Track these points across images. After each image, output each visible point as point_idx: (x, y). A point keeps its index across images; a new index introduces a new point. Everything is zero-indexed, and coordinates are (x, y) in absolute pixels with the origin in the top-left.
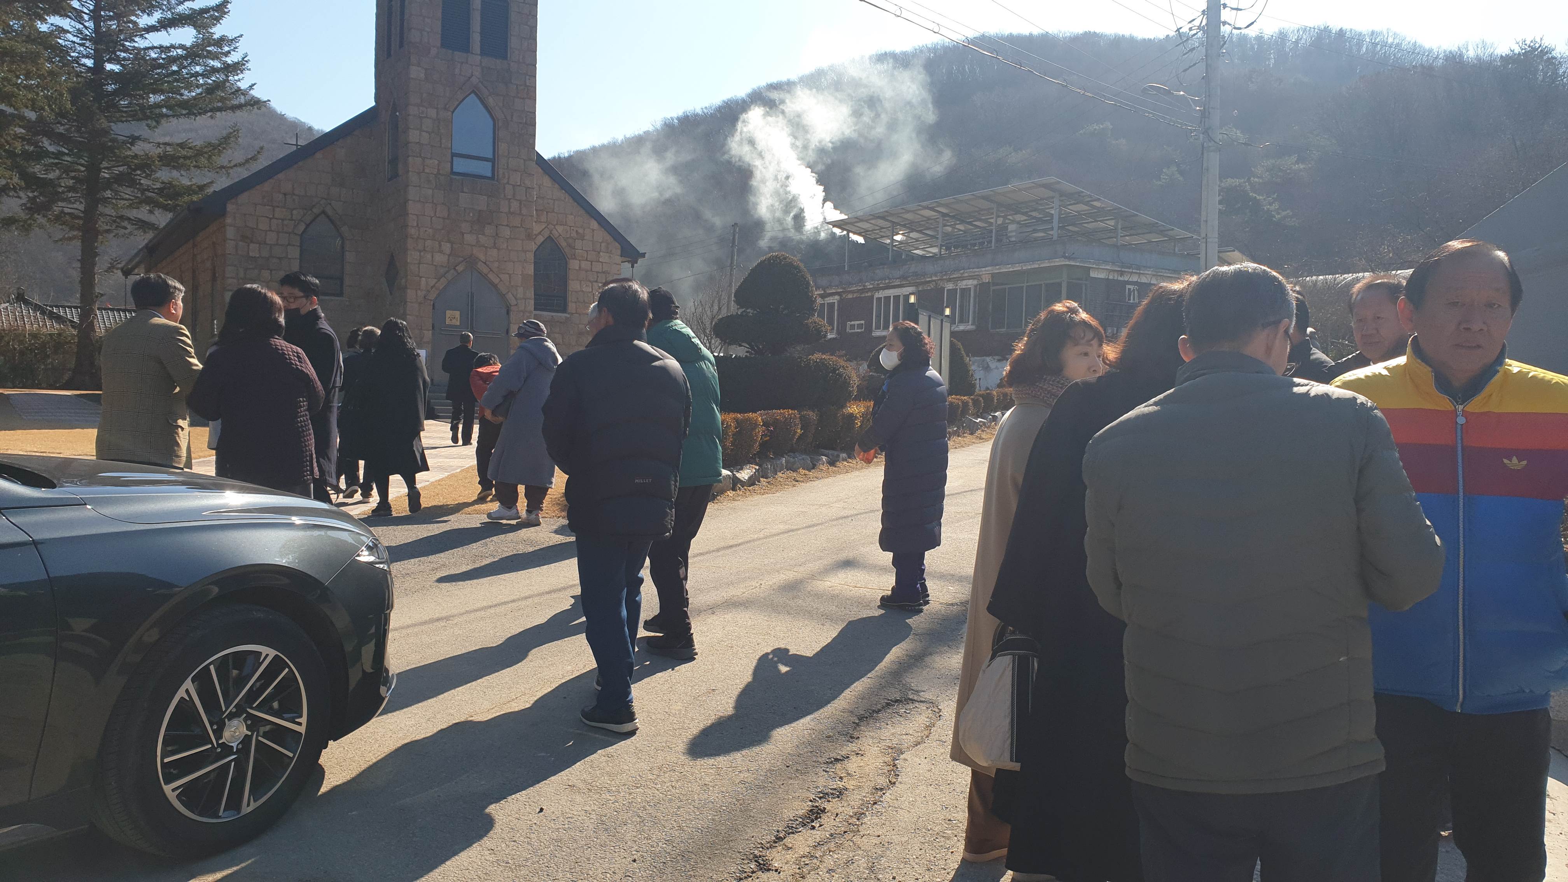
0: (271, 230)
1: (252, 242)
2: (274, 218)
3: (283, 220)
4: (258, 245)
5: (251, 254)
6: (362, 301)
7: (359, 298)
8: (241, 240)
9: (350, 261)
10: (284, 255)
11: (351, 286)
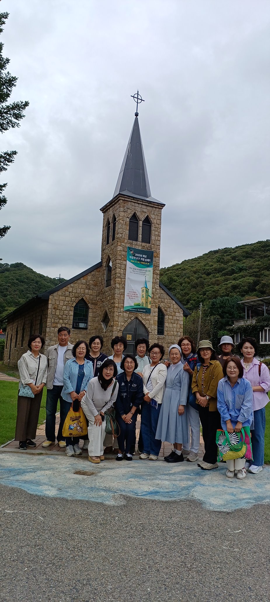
0: (64, 305)
1: (57, 309)
4: (59, 311)
5: (57, 314)
6: (94, 331)
7: (93, 330)
8: (53, 309)
9: (90, 316)
10: (68, 314)
11: (90, 325)
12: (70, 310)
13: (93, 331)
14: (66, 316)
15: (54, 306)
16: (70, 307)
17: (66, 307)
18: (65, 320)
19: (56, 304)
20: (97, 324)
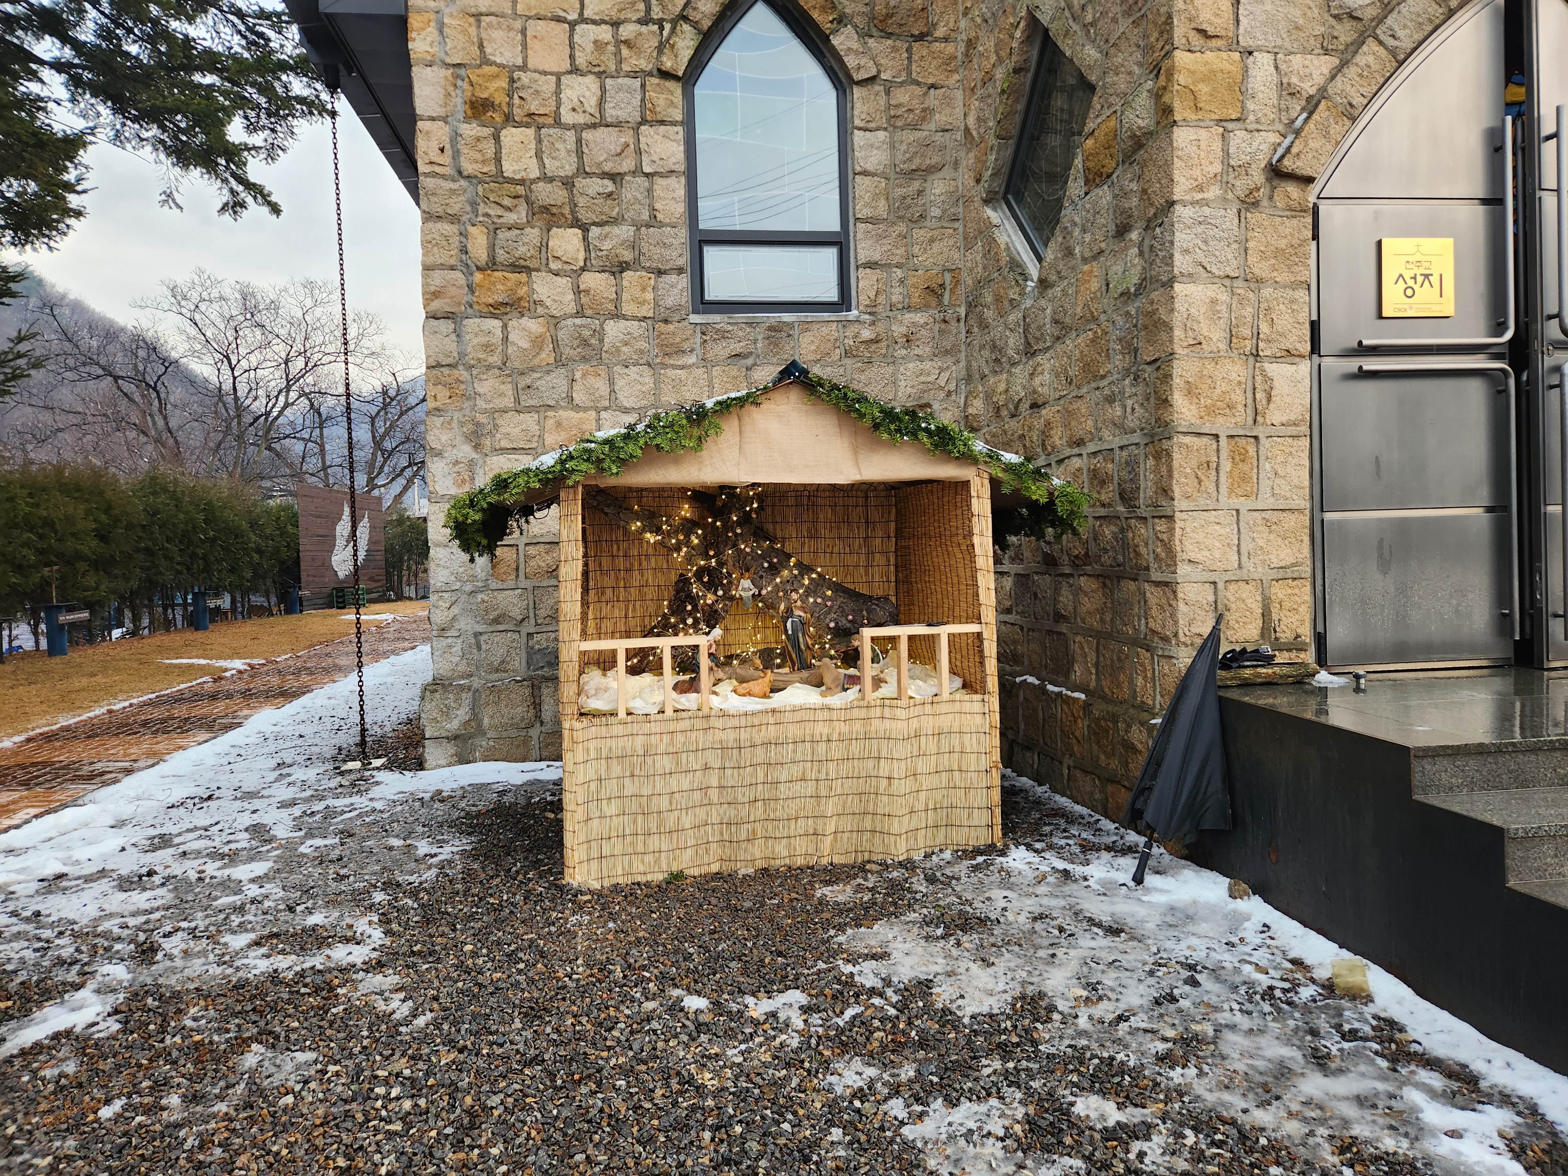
1: (508, 119)
2: (583, 20)
4: (531, 132)
5: (510, 168)
6: (919, 318)
7: (908, 308)
8: (467, 119)
9: (870, 167)
10: (627, 164)
11: (876, 263)
12: (644, 121)
13: (910, 317)
14: (609, 186)
15: (466, 85)
16: (643, 86)
17: (603, 89)
18: (607, 229)
19: (485, 61)
20: (951, 243)
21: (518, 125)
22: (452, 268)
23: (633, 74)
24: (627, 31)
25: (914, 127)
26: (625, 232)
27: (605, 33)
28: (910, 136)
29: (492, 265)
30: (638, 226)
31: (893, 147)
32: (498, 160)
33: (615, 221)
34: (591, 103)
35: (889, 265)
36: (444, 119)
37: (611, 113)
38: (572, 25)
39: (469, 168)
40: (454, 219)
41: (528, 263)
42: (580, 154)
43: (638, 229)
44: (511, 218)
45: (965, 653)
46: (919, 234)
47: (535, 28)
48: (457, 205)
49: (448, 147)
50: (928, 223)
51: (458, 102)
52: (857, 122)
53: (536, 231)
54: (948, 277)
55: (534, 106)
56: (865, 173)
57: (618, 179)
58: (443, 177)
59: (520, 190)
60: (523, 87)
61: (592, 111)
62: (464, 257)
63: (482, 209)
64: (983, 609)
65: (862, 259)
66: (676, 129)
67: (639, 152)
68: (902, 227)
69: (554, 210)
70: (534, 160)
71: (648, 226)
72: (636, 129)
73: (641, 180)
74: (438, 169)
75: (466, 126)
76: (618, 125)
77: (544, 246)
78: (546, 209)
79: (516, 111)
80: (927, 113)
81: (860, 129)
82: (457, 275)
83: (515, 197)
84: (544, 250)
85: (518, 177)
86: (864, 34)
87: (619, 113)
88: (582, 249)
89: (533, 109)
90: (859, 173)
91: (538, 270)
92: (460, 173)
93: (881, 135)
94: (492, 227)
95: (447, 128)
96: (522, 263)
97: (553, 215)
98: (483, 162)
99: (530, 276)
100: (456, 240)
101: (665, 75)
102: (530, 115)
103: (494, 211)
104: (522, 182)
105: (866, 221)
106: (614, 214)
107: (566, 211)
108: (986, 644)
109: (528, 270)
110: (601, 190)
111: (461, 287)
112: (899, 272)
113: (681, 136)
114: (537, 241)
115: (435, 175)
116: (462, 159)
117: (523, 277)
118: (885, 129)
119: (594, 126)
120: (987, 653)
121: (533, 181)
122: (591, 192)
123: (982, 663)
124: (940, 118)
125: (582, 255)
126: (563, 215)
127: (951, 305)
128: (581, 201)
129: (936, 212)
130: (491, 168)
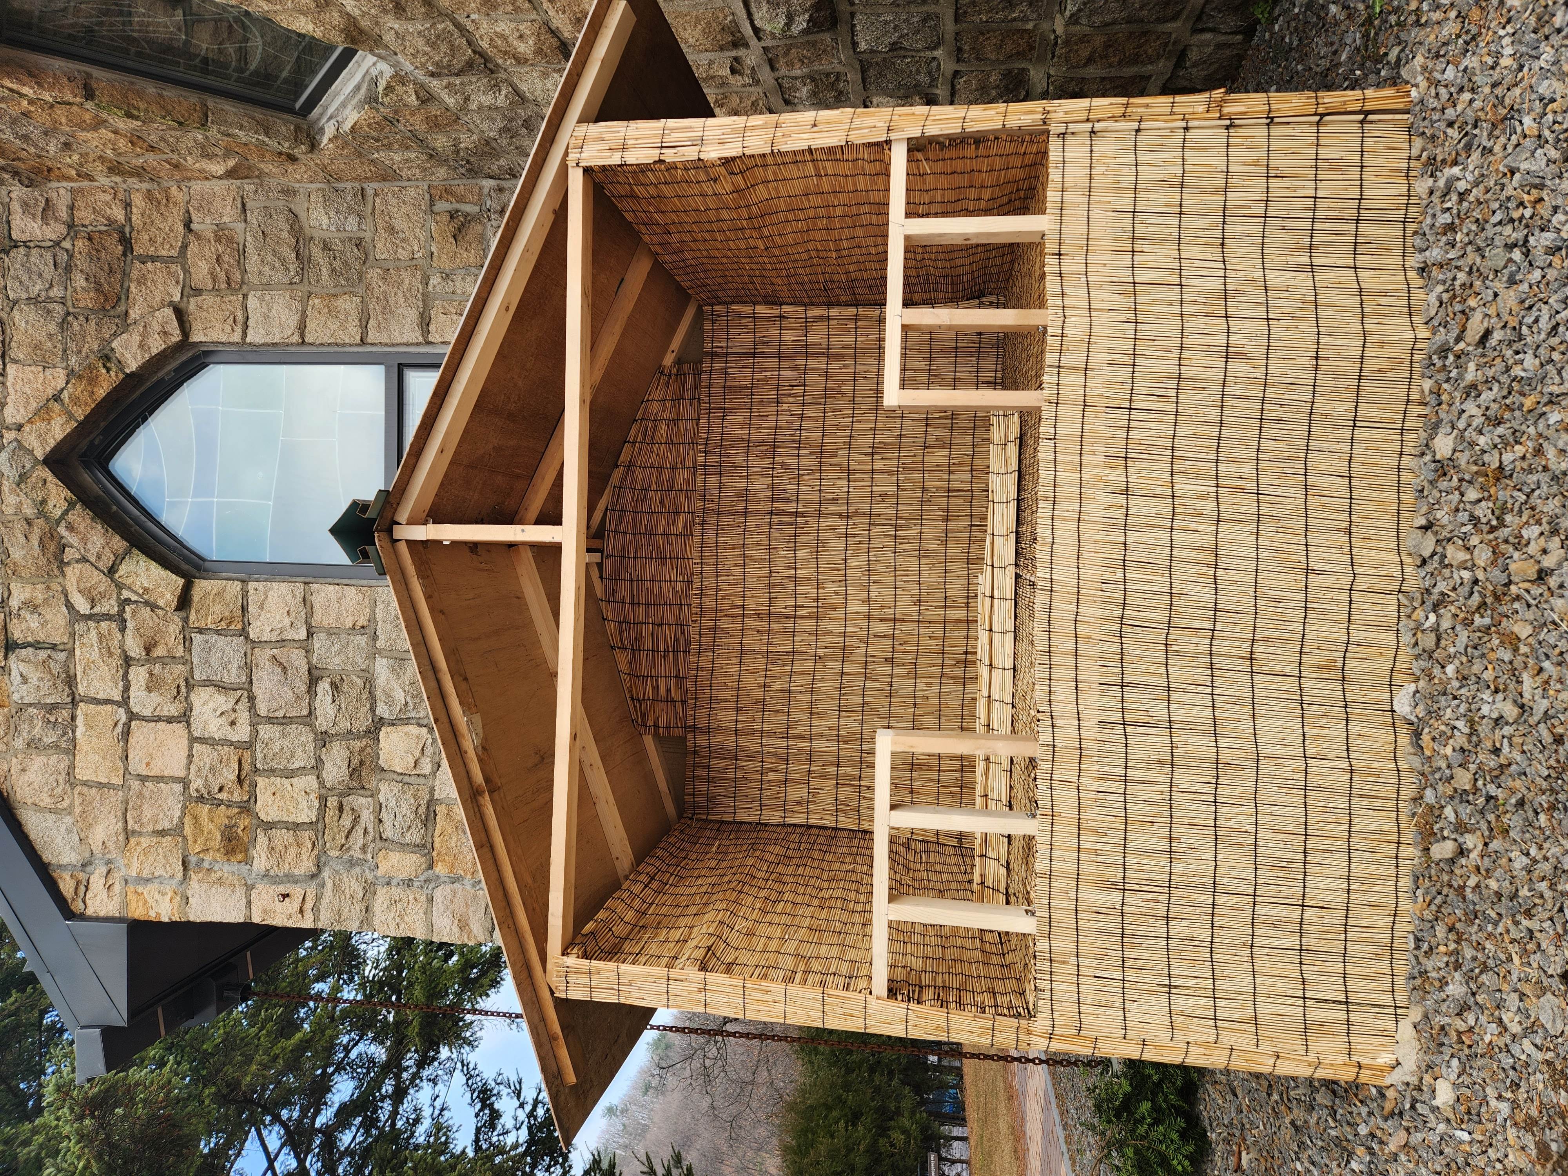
0: (185, 718)
1: (246, 808)
2: (125, 702)
3: (128, 661)
4: (261, 782)
5: (305, 813)
8: (248, 860)
9: (293, 321)
10: (297, 660)
11: (422, 315)
12: (244, 633)
14: (324, 687)
15: (208, 858)
16: (201, 631)
17: (207, 683)
18: (378, 693)
19: (178, 830)
20: (394, 202)
21: (253, 797)
22: (431, 900)
23: (188, 642)
24: (134, 648)
25: (242, 253)
26: (382, 668)
27: (139, 675)
28: (253, 261)
29: (425, 848)
30: (374, 653)
31: (267, 286)
32: (296, 827)
33: (369, 682)
34: (223, 702)
35: (425, 297)
36: (249, 888)
37: (233, 675)
38: (132, 716)
39: (306, 865)
40: (369, 890)
41: (423, 803)
42: (286, 721)
43: (379, 652)
44: (367, 817)
45: (963, 181)
46: (381, 250)
47: (137, 765)
48: (353, 886)
49: (282, 889)
50: (368, 235)
51: (227, 869)
52: (236, 337)
53: (384, 787)
54: (442, 206)
55: (229, 775)
56: (302, 328)
57: (316, 673)
58: (318, 898)
59: (332, 802)
60: (207, 786)
61: (232, 701)
62: (416, 884)
63: (357, 854)
64: (859, 137)
65: (415, 336)
66: (251, 592)
67: (282, 642)
68: (373, 275)
69: (355, 762)
70: (295, 781)
71: (375, 637)
72: (255, 644)
73: (319, 642)
74: (309, 904)
75: (256, 863)
76: (249, 668)
77: (403, 780)
78: (355, 772)
79: (236, 797)
80: (221, 234)
81: (244, 334)
82: (438, 894)
83: (341, 809)
84: (406, 779)
85: (316, 804)
86: (124, 323)
87: (235, 666)
88: (406, 728)
89: (233, 777)
90: (302, 336)
91: (432, 790)
92: (313, 876)
93: (252, 303)
94: (380, 844)
95: (260, 887)
96: (422, 810)
97: (362, 763)
98: (299, 845)
99: (439, 802)
100: (396, 892)
101: (184, 602)
102: (240, 780)
103: (358, 839)
104: (323, 800)
105: (364, 328)
106: (360, 682)
107: (357, 745)
108: (933, 130)
109: (432, 802)
110: (329, 699)
111: (455, 893)
112: (435, 280)
113: (260, 586)
114: (396, 788)
115: (315, 908)
116: (296, 872)
117: (441, 810)
118: (245, 296)
119: (252, 699)
120: (954, 128)
121: (322, 784)
122: (331, 711)
123: (979, 139)
124: (228, 214)
125: (413, 729)
126: (362, 750)
127: (480, 203)
128: (344, 725)
129: (352, 223)
130: (306, 836)
